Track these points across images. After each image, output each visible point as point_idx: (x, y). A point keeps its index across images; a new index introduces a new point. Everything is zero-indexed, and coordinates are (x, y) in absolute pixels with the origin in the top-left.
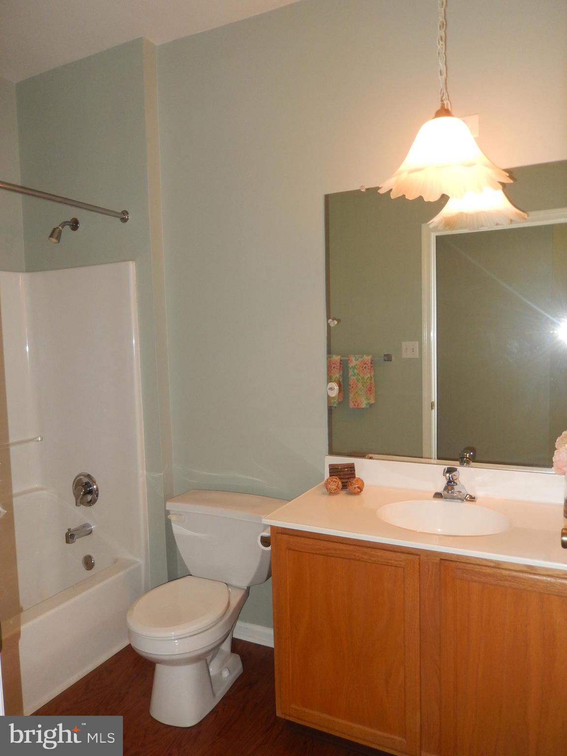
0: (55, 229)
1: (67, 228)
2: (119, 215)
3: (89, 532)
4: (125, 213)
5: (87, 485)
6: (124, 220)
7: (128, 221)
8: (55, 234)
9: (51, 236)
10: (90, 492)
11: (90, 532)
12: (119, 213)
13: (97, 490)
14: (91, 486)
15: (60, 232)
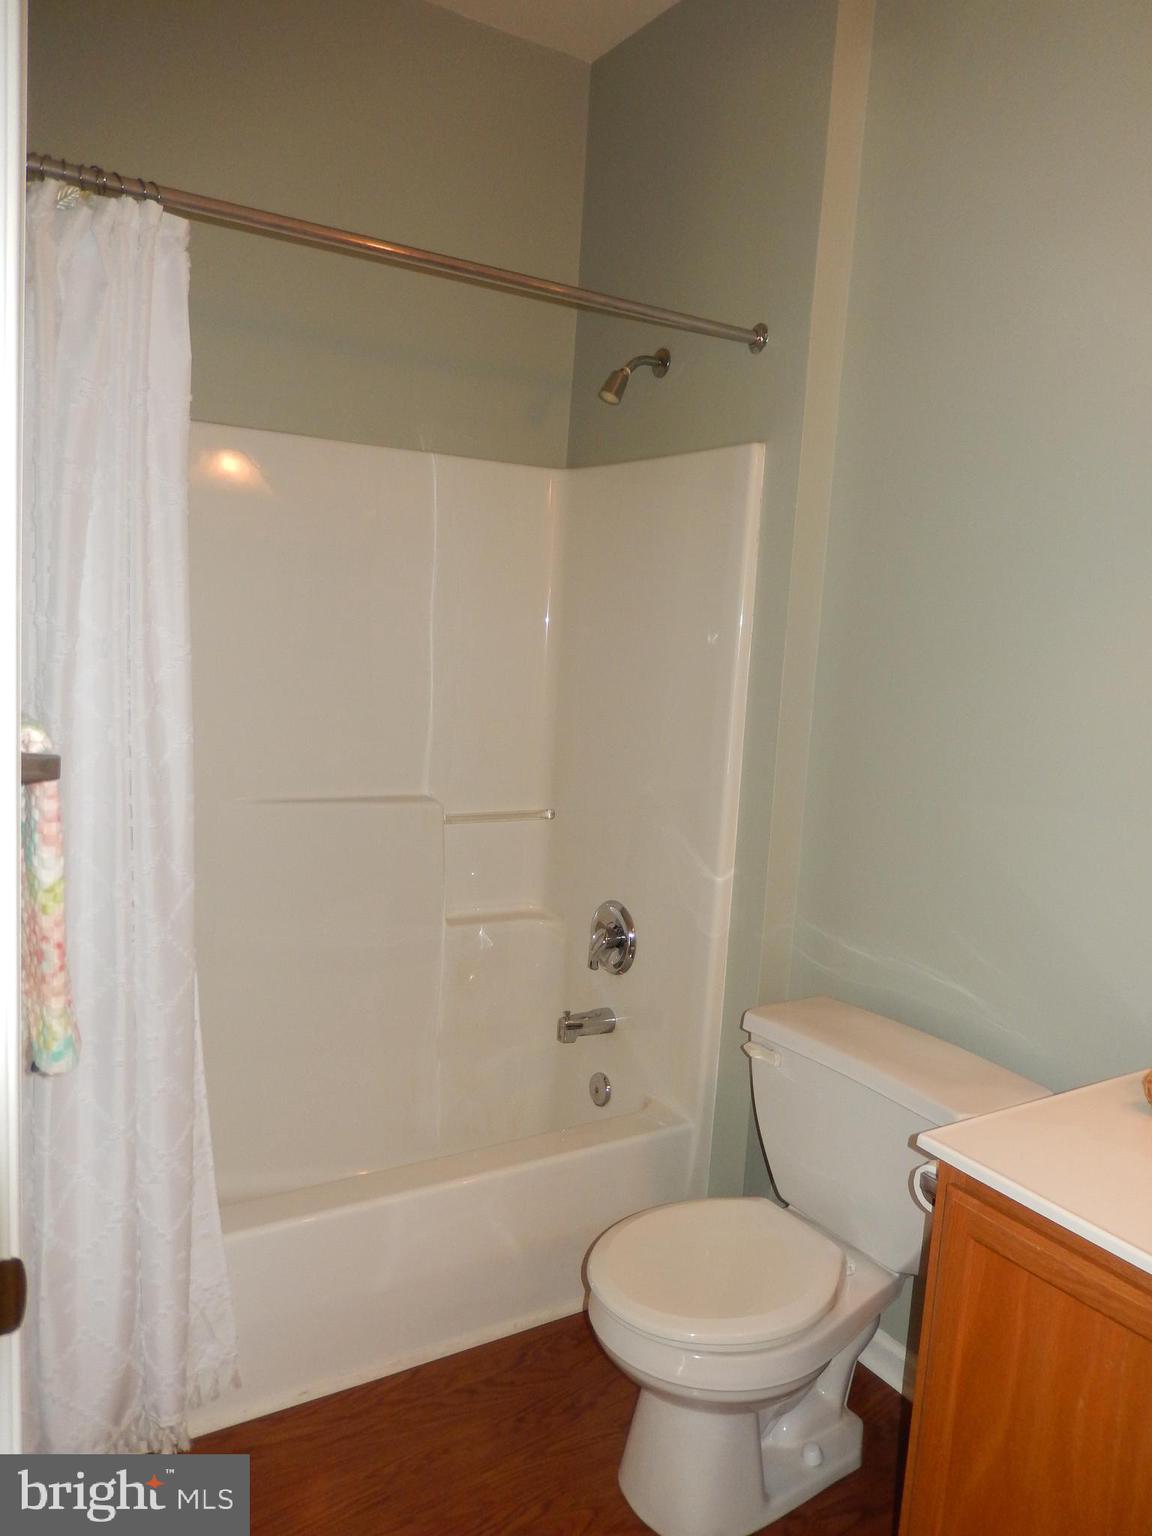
0: (615, 374)
1: (646, 370)
2: (748, 336)
3: (608, 1028)
4: (761, 329)
5: (617, 930)
6: (756, 347)
7: (765, 349)
8: (617, 383)
9: (607, 387)
10: (621, 945)
11: (611, 1029)
12: (747, 331)
13: (633, 943)
14: (622, 933)
15: (626, 378)
